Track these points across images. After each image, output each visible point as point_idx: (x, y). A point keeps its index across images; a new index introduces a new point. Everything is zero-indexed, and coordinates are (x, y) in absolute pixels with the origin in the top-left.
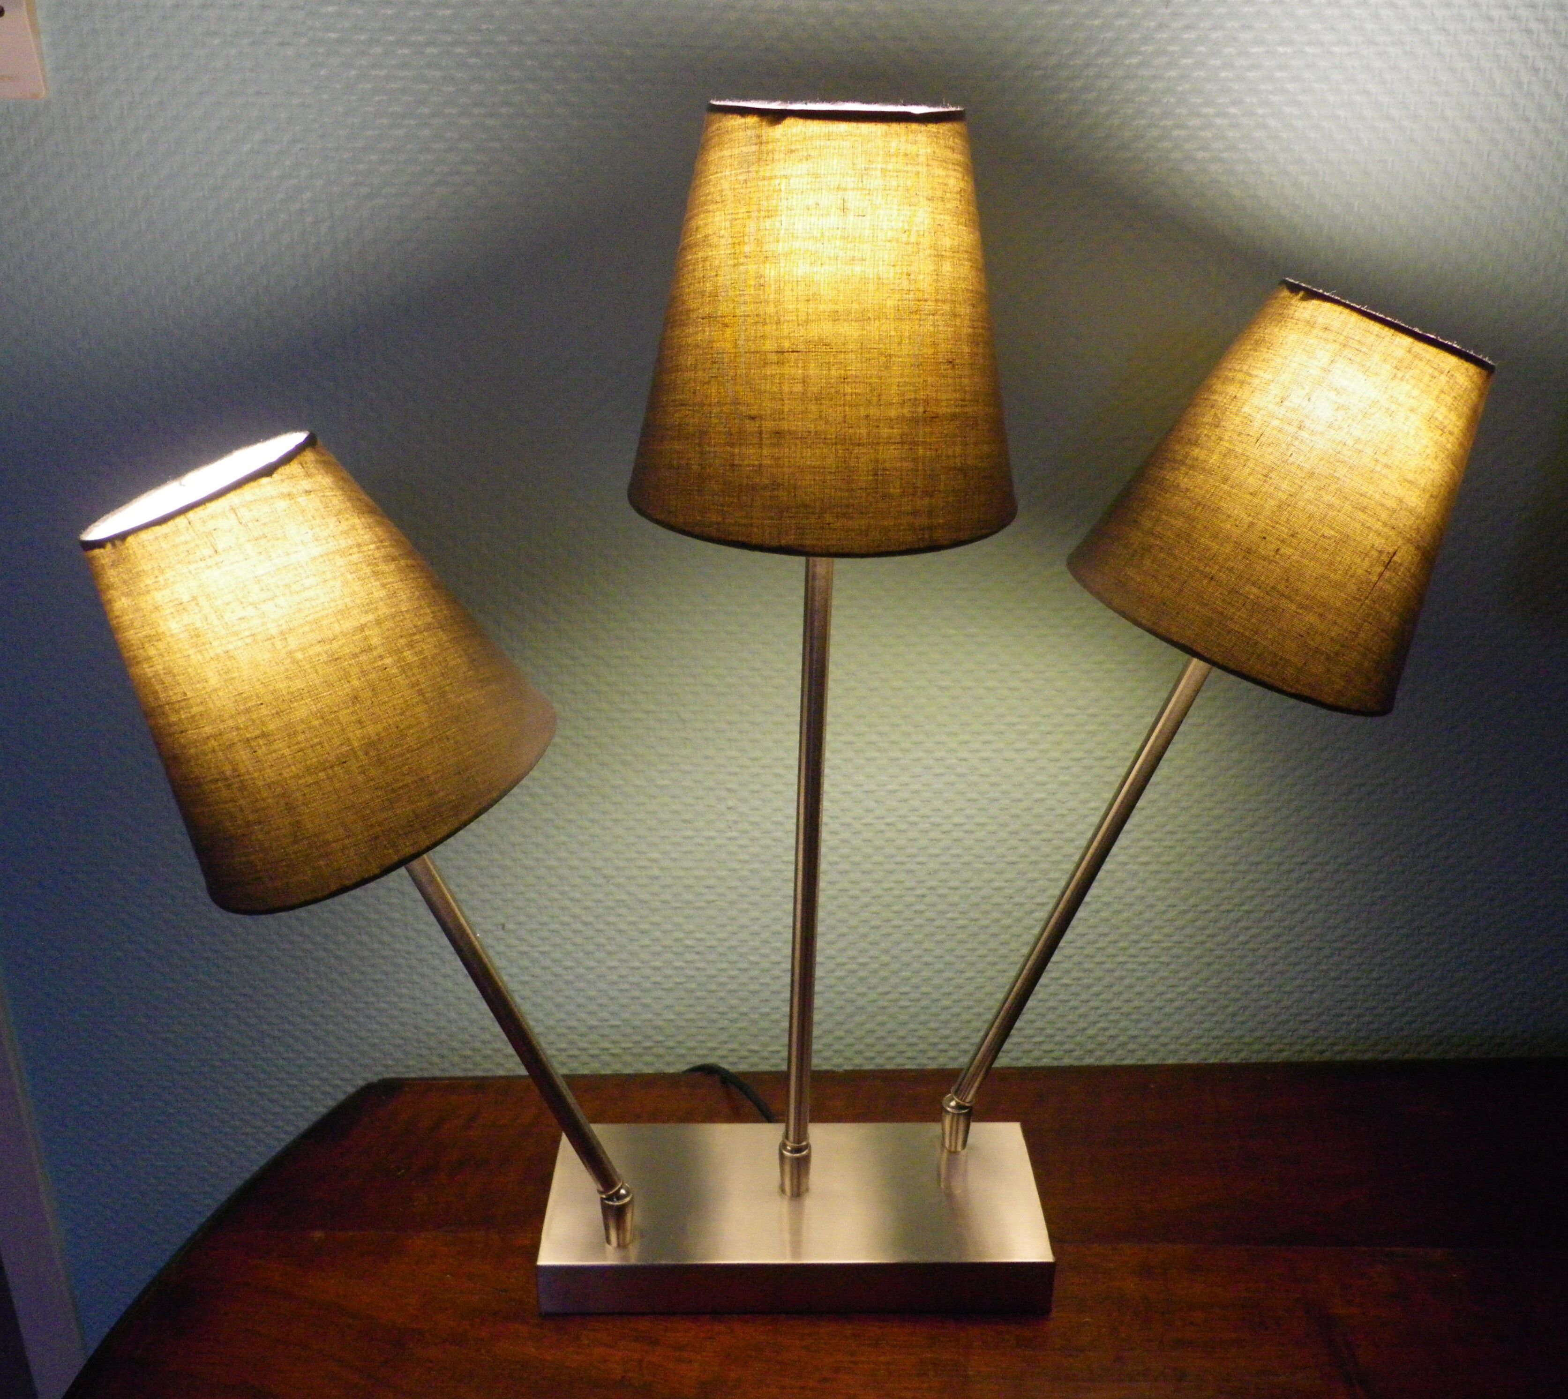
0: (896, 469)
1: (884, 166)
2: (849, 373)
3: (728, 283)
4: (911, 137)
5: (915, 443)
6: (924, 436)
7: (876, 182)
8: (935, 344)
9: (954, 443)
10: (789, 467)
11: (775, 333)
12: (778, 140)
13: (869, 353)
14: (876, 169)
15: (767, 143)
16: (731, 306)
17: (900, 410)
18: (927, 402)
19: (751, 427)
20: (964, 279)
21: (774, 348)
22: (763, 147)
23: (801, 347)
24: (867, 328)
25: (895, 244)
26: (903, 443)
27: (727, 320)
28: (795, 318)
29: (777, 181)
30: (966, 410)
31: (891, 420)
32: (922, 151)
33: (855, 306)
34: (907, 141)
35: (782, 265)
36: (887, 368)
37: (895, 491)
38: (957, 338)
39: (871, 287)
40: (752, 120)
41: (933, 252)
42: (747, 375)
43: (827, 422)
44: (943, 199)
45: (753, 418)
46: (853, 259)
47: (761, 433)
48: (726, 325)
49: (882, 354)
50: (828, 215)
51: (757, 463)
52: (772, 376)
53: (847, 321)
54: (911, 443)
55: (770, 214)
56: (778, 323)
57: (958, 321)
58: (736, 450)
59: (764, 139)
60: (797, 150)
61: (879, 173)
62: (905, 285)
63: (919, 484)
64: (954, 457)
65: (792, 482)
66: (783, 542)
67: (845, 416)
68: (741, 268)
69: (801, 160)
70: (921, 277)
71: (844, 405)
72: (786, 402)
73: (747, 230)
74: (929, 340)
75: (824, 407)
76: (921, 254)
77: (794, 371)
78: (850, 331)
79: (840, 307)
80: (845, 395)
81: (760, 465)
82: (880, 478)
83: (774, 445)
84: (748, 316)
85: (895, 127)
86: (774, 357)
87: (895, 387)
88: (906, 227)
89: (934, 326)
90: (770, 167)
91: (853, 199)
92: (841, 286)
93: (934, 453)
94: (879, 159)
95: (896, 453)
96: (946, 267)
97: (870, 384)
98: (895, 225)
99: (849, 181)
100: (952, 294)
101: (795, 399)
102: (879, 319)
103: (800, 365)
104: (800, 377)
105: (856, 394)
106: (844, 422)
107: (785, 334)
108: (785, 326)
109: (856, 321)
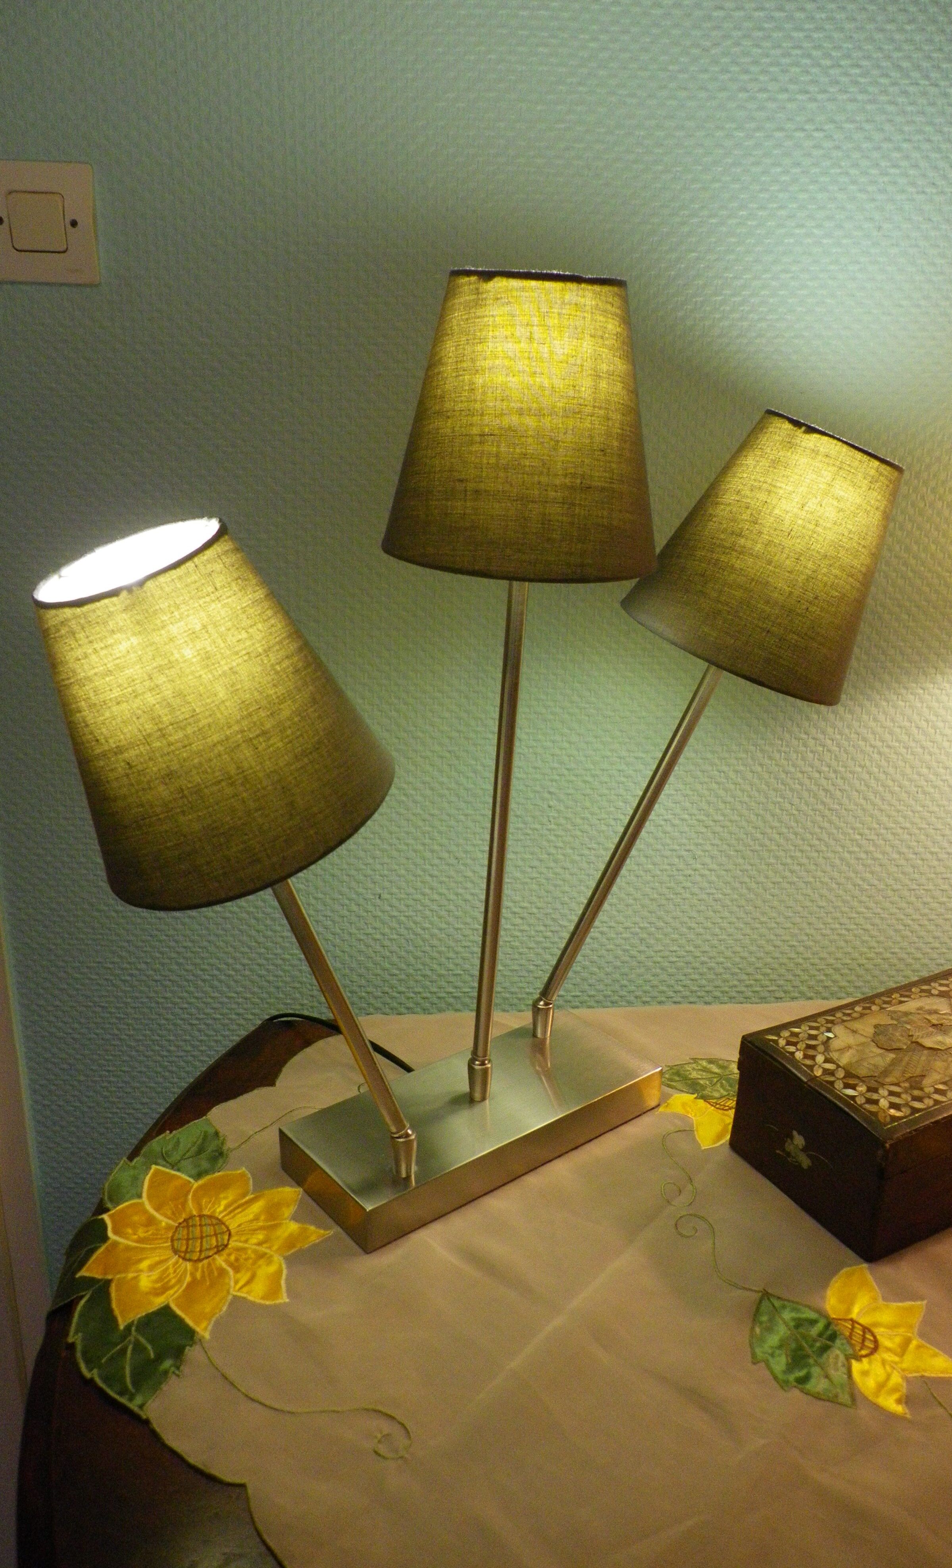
0: (558, 521)
1: (560, 311)
2: (529, 451)
3: (452, 389)
4: (581, 293)
5: (574, 505)
6: (581, 500)
7: (553, 321)
8: (591, 437)
9: (603, 509)
10: (484, 515)
11: (480, 423)
12: (489, 291)
13: (543, 438)
14: (553, 313)
15: (482, 293)
16: (453, 404)
17: (563, 480)
18: (583, 477)
19: (459, 487)
20: (618, 395)
21: (479, 432)
22: (480, 296)
23: (496, 432)
24: (542, 421)
25: (564, 365)
26: (563, 503)
27: (449, 414)
28: (493, 412)
29: (486, 319)
30: (612, 485)
31: (556, 486)
32: (588, 302)
33: (535, 405)
34: (578, 295)
35: (487, 376)
36: (555, 449)
37: (556, 536)
38: (609, 434)
39: (547, 393)
40: (473, 279)
41: (593, 373)
42: (460, 451)
43: (511, 485)
44: (602, 337)
45: (461, 481)
46: (535, 373)
47: (466, 491)
48: (448, 417)
49: (551, 439)
50: (519, 342)
51: (462, 512)
52: (476, 451)
53: (529, 415)
54: (570, 504)
55: (482, 341)
56: (482, 415)
57: (610, 423)
58: (449, 503)
59: (481, 290)
60: (502, 298)
61: (556, 315)
62: (571, 393)
63: (575, 533)
64: (602, 517)
65: (485, 525)
66: (476, 568)
67: (524, 482)
68: (461, 378)
69: (503, 305)
70: (583, 389)
71: (523, 474)
72: (484, 470)
73: (466, 353)
74: (587, 433)
75: (510, 474)
76: (585, 373)
77: (490, 449)
78: (530, 422)
79: (524, 406)
80: (525, 466)
81: (465, 514)
82: (546, 526)
83: (476, 500)
84: (463, 410)
85: (570, 285)
86: (478, 439)
87: (560, 463)
88: (574, 353)
89: (591, 423)
90: (483, 309)
91: (538, 332)
92: (526, 391)
93: (586, 512)
94: (557, 306)
95: (559, 510)
96: (603, 384)
97: (543, 460)
98: (566, 351)
99: (536, 320)
100: (607, 404)
101: (490, 468)
102: (551, 415)
103: (495, 444)
104: (495, 453)
105: (532, 466)
106: (523, 485)
107: (486, 422)
108: (486, 417)
109: (535, 416)
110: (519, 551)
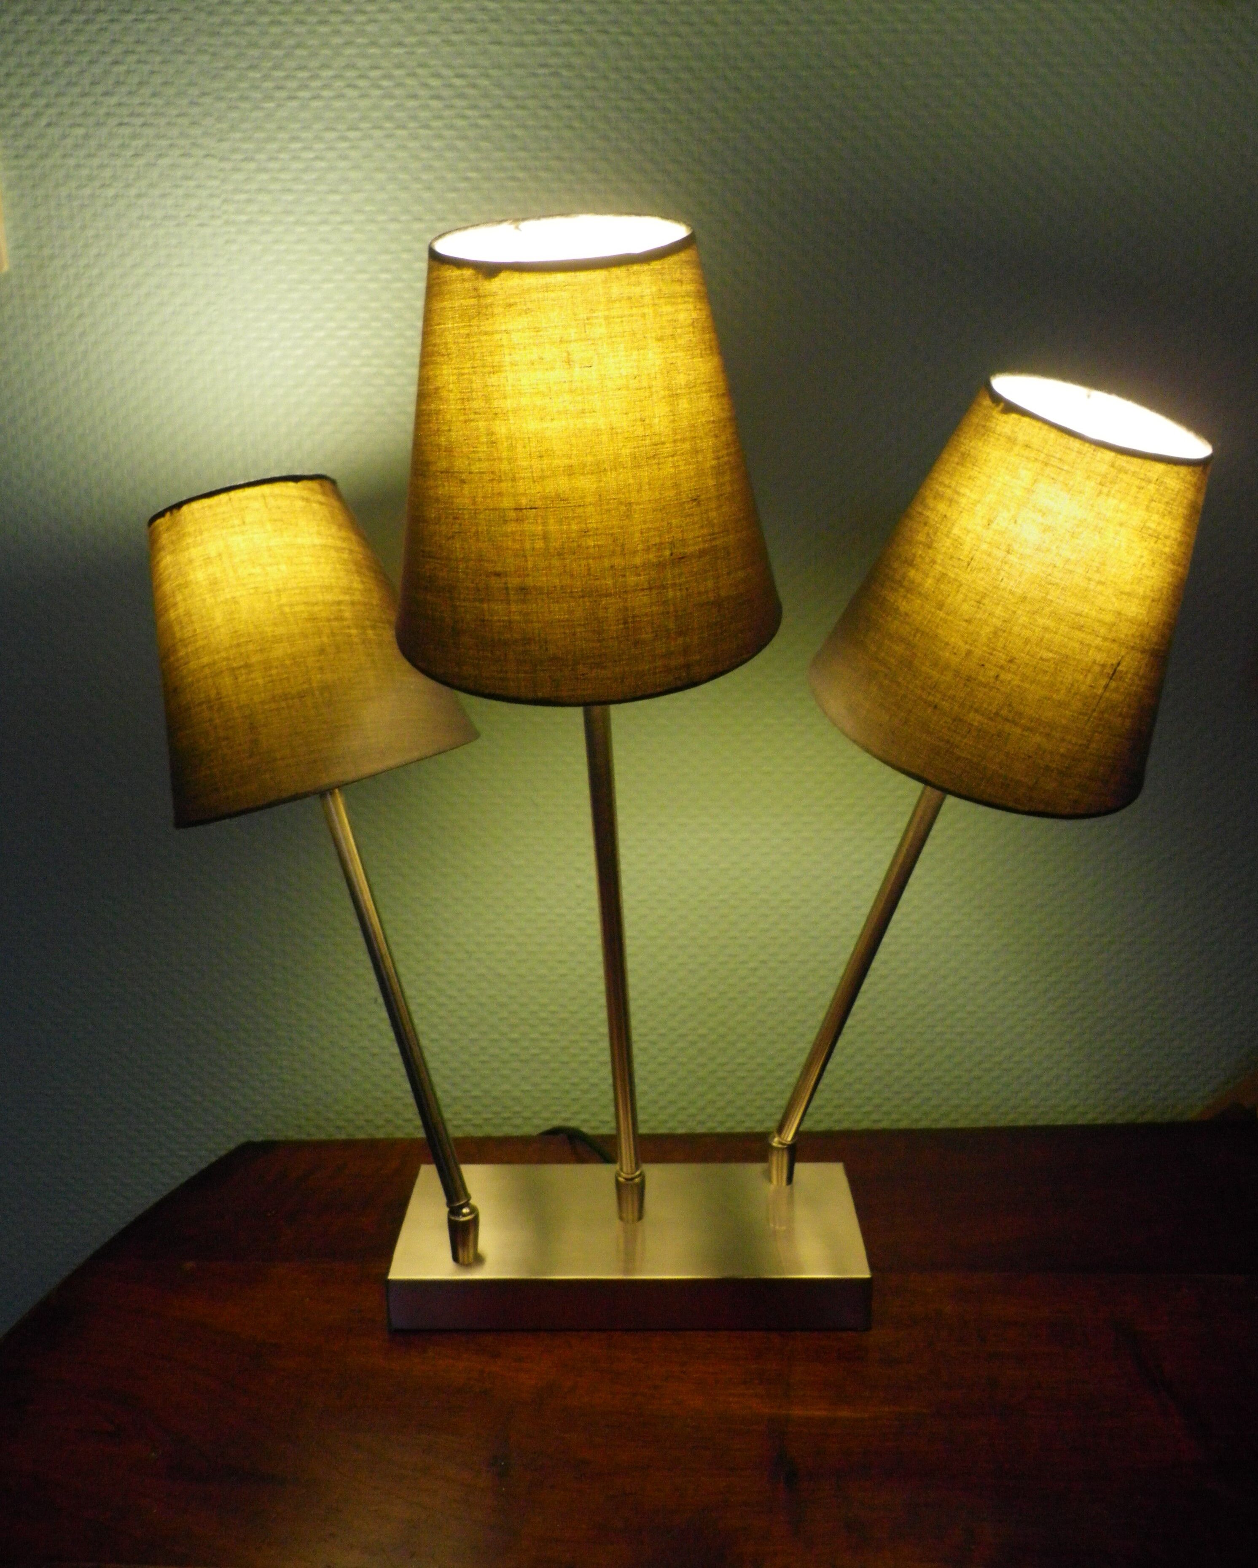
0: (646, 615)
1: (607, 313)
2: (590, 526)
3: (461, 439)
4: (633, 279)
5: (664, 587)
6: (673, 578)
7: (599, 330)
8: (676, 485)
9: (706, 579)
10: (539, 622)
11: (513, 491)
12: (496, 294)
13: (608, 504)
14: (597, 317)
15: (485, 296)
16: (467, 462)
17: (645, 556)
18: (672, 544)
19: (496, 583)
20: (703, 413)
21: (512, 505)
22: (484, 301)
23: (539, 503)
24: (604, 479)
25: (624, 392)
26: (650, 589)
27: (464, 477)
28: (529, 475)
29: (497, 337)
30: (714, 543)
31: (637, 567)
32: (647, 292)
33: (590, 459)
34: (629, 284)
35: (512, 422)
36: (627, 516)
37: (647, 636)
38: (700, 473)
39: (605, 438)
40: (468, 273)
41: (667, 393)
42: (488, 532)
43: (572, 576)
44: (674, 336)
45: (498, 575)
46: (583, 412)
47: (506, 589)
48: (463, 482)
49: (621, 503)
50: (553, 368)
51: (506, 618)
52: (513, 533)
53: (583, 474)
54: (659, 587)
55: (496, 369)
56: (513, 479)
57: (700, 457)
58: (485, 606)
59: (482, 292)
60: (515, 304)
61: (602, 321)
62: (640, 431)
63: (672, 625)
64: (707, 592)
65: (542, 636)
66: (540, 694)
67: (589, 570)
68: (472, 424)
69: (520, 314)
70: (656, 420)
71: (587, 558)
72: (529, 558)
73: (474, 386)
74: (669, 483)
75: (567, 561)
76: (655, 397)
77: (533, 528)
78: (586, 484)
79: (574, 461)
80: (587, 548)
81: (510, 622)
82: (631, 625)
83: (523, 601)
84: (484, 472)
85: (616, 271)
86: (512, 514)
87: (637, 535)
88: (636, 373)
89: (675, 467)
90: (491, 321)
91: (578, 351)
92: (574, 441)
93: (684, 592)
94: (601, 307)
95: (646, 599)
96: (683, 404)
97: (612, 534)
98: (624, 372)
99: (573, 333)
100: (691, 431)
101: (538, 555)
102: (616, 469)
103: (539, 521)
104: (541, 533)
105: (598, 546)
106: (589, 574)
107: (522, 490)
108: (521, 483)
109: (592, 474)
110: (600, 665)
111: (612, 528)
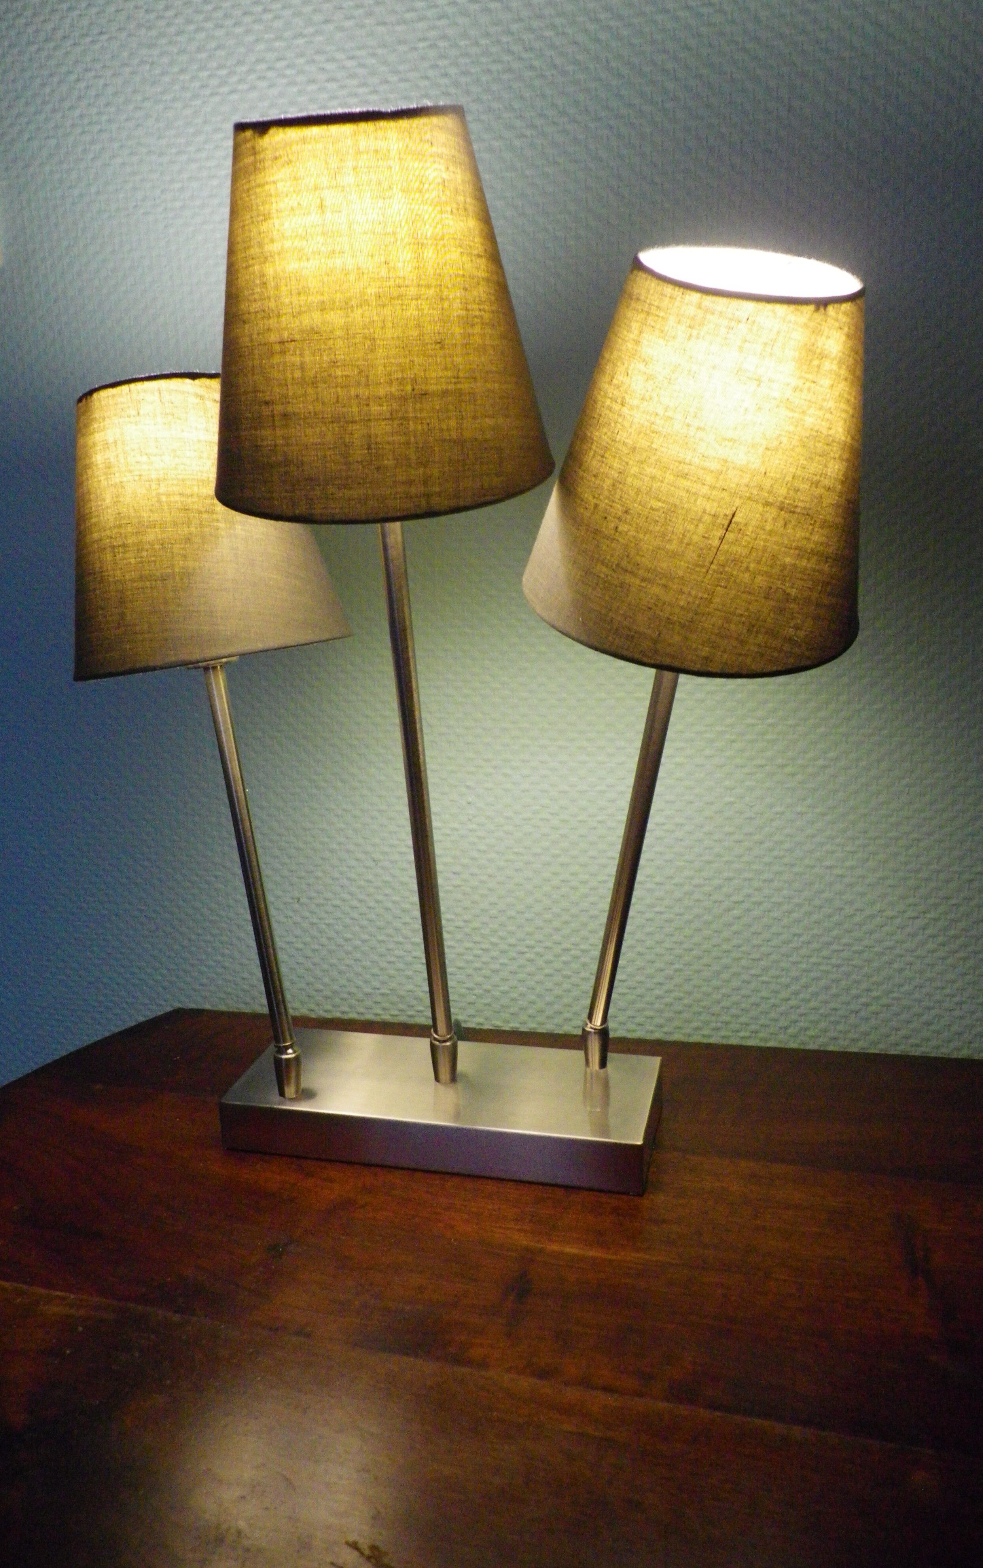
0: (388, 443)
1: (355, 163)
2: (338, 357)
4: (380, 134)
5: (405, 419)
6: (415, 410)
7: (348, 178)
8: (419, 326)
9: (448, 419)
10: (297, 445)
11: (278, 326)
12: (266, 149)
13: (355, 337)
14: (346, 167)
15: (259, 153)
16: (247, 305)
17: (388, 389)
18: (414, 381)
19: (266, 411)
20: (449, 265)
21: (278, 340)
22: (258, 158)
23: (297, 337)
24: (351, 315)
25: (370, 236)
26: (392, 419)
28: (290, 311)
29: (268, 187)
30: (459, 386)
31: (380, 398)
33: (338, 295)
35: (277, 263)
36: (372, 350)
37: (389, 462)
38: (445, 320)
39: (352, 277)
40: (247, 134)
41: (411, 241)
42: (261, 365)
43: (323, 403)
45: (267, 403)
46: (334, 252)
47: (273, 416)
49: (366, 338)
50: (309, 213)
51: (273, 443)
52: (278, 364)
53: (333, 309)
54: (401, 419)
55: (266, 217)
56: (279, 316)
57: (444, 305)
58: (258, 433)
59: (257, 148)
60: (281, 156)
61: (351, 170)
62: (384, 273)
63: (413, 456)
64: (449, 430)
65: (300, 458)
66: (297, 512)
67: (338, 398)
69: (283, 166)
70: (401, 265)
71: (336, 387)
72: (290, 387)
74: (412, 324)
75: (319, 389)
76: (399, 243)
77: (293, 359)
78: (335, 318)
79: (326, 298)
80: (336, 378)
81: (275, 446)
82: (373, 451)
83: (285, 426)
84: (258, 312)
85: (363, 126)
86: (277, 348)
87: (381, 368)
88: (381, 219)
89: (417, 309)
90: (263, 174)
91: (329, 197)
92: (325, 278)
93: (425, 427)
94: (350, 157)
95: (388, 428)
96: (429, 254)
97: (358, 366)
98: (370, 218)
99: (325, 181)
100: (437, 279)
101: (297, 384)
102: (362, 306)
103: (298, 353)
104: (298, 364)
105: (347, 376)
106: (338, 401)
107: (284, 325)
108: (283, 318)
109: (341, 309)
110: (344, 486)
111: (358, 360)
